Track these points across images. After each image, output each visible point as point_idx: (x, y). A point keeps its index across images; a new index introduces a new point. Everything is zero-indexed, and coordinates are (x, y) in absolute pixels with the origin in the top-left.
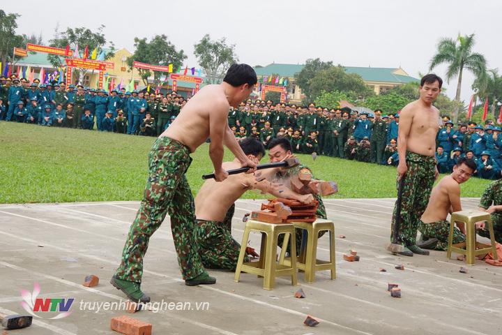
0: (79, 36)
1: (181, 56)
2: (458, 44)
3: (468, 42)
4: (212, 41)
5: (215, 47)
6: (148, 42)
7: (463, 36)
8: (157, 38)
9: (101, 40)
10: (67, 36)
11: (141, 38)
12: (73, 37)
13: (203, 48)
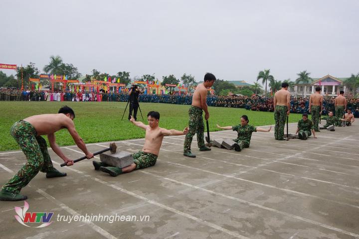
0: (147, 77)
1: (178, 81)
2: (265, 73)
3: (268, 72)
4: (187, 75)
5: (188, 77)
6: (167, 77)
7: (266, 70)
8: (170, 76)
9: (153, 78)
10: (143, 77)
11: (165, 76)
12: (145, 78)
13: (184, 78)
